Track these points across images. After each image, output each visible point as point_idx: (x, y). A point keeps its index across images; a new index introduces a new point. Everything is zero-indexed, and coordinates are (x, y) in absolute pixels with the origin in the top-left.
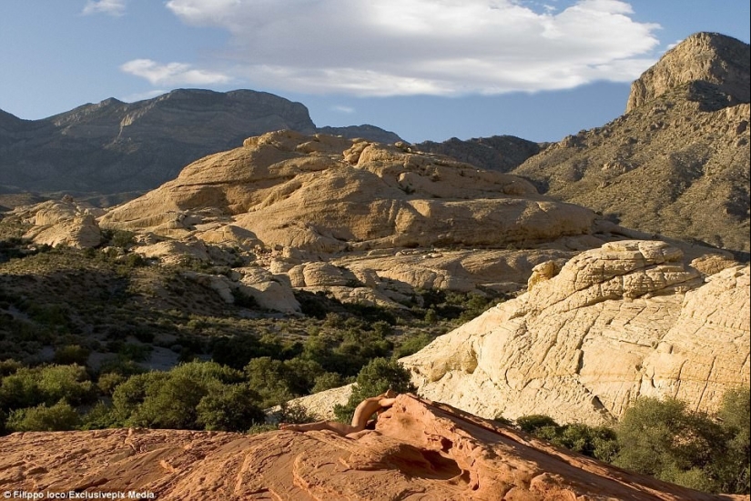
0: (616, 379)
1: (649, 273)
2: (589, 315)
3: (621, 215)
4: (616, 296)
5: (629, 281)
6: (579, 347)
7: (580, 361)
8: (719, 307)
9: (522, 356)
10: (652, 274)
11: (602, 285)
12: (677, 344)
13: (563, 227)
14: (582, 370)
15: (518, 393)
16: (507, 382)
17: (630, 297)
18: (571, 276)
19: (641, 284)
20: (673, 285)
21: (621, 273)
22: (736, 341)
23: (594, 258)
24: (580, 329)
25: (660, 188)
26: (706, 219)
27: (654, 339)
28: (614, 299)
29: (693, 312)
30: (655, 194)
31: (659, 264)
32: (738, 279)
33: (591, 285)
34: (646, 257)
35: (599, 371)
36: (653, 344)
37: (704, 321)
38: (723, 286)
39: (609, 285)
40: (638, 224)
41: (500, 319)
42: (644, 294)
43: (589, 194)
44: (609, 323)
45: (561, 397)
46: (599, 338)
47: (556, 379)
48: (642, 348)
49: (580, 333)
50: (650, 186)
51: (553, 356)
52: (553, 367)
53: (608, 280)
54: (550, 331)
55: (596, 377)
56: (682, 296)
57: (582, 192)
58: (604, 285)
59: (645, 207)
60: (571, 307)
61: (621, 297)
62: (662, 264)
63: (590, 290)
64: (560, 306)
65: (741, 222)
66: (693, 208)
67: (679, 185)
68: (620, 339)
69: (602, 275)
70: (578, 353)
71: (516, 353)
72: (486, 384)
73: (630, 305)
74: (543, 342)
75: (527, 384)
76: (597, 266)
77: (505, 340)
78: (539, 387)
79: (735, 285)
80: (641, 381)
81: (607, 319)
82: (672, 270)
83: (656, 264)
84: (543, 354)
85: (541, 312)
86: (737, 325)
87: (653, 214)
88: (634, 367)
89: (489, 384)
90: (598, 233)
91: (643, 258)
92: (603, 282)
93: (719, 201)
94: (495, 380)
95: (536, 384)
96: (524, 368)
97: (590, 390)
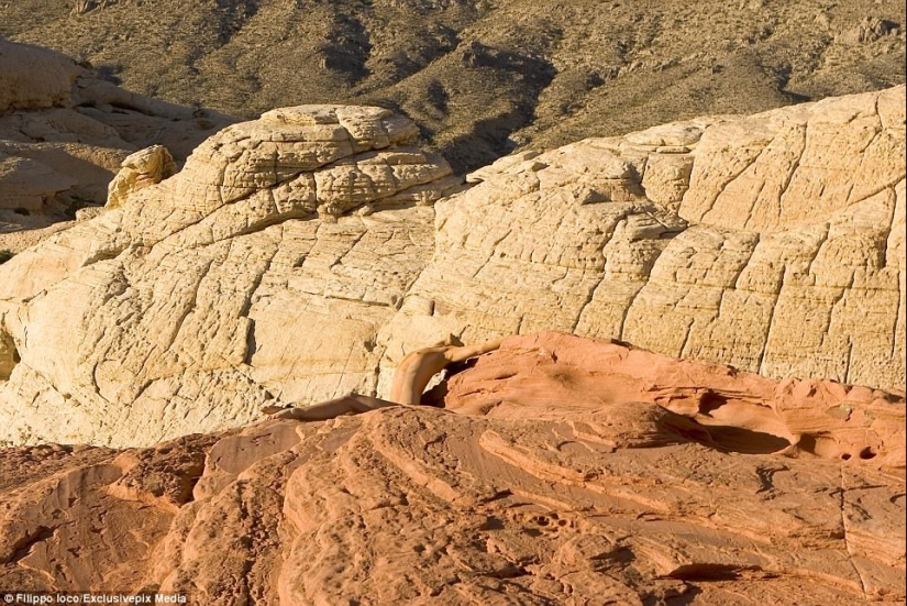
0: (327, 368)
1: (365, 167)
2: (257, 251)
3: (120, 69)
4: (305, 212)
5: (328, 182)
6: (245, 312)
7: (250, 339)
8: (515, 226)
9: (126, 336)
10: (370, 169)
11: (275, 192)
12: (442, 297)
13: (14, 92)
14: (255, 358)
15: (125, 410)
16: (98, 390)
17: (332, 213)
18: (212, 175)
19: (352, 188)
20: (409, 189)
21: (310, 167)
22: (555, 287)
23: (255, 139)
24: (243, 277)
25: (196, 16)
26: (288, 78)
27: (395, 289)
28: (301, 218)
29: (465, 238)
30: (188, 27)
31: (382, 150)
32: (541, 173)
33: (253, 191)
34: (356, 136)
35: (290, 356)
36: (394, 299)
37: (488, 253)
38: (515, 186)
39: (289, 190)
40: (156, 88)
41: (64, 265)
42: (358, 208)
43: (54, 26)
44: (300, 263)
45: (217, 411)
46: (284, 294)
47: (203, 377)
48: (373, 308)
49: (243, 285)
50: (178, 12)
51: (193, 331)
52: (195, 352)
53: (287, 181)
54: (182, 284)
55: (287, 369)
56: (429, 209)
57: (38, 21)
58: (280, 192)
59: (169, 53)
60: (217, 236)
61: (312, 215)
62: (385, 149)
63: (252, 200)
64: (192, 235)
65: (353, 86)
66: (261, 57)
67: (233, 10)
68: (329, 293)
69: (275, 171)
70: (243, 324)
71: (112, 332)
72: (45, 396)
73: (333, 228)
74: (168, 307)
75: (142, 390)
76: (264, 153)
77: (84, 306)
78: (169, 396)
79: (537, 186)
80: (378, 371)
81: (295, 256)
82: (405, 161)
83: (374, 150)
84: (169, 330)
85: (151, 248)
86: (553, 258)
87: (185, 68)
88: (361, 344)
89: (52, 397)
90: (85, 105)
91: (350, 138)
92: (276, 185)
93: (311, 44)
94: (64, 388)
95: (160, 389)
96: (132, 358)
97: (276, 395)
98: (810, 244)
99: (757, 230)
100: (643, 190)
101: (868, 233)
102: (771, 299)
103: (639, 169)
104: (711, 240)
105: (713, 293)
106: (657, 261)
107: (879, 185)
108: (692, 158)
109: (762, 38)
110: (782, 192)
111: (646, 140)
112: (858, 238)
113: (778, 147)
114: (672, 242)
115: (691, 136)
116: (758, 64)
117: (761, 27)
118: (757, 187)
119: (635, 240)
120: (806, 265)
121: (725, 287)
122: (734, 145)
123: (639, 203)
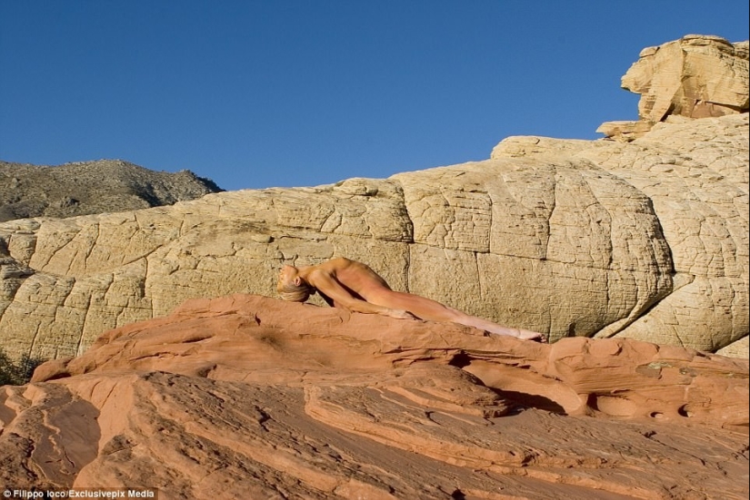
98: (104, 283)
99: (73, 276)
100: (9, 252)
101: (135, 280)
102: (84, 312)
103: (7, 241)
104: (50, 280)
105: (51, 308)
106: (19, 290)
107: (139, 256)
108: (36, 237)
109: (16, 201)
110: (87, 257)
111: (10, 226)
112: (130, 282)
113: (84, 233)
114: (27, 281)
115: (35, 226)
116: (13, 213)
117: (16, 196)
118: (73, 253)
119: (6, 278)
120: (103, 294)
121: (58, 305)
122: (60, 232)
123: (6, 259)
